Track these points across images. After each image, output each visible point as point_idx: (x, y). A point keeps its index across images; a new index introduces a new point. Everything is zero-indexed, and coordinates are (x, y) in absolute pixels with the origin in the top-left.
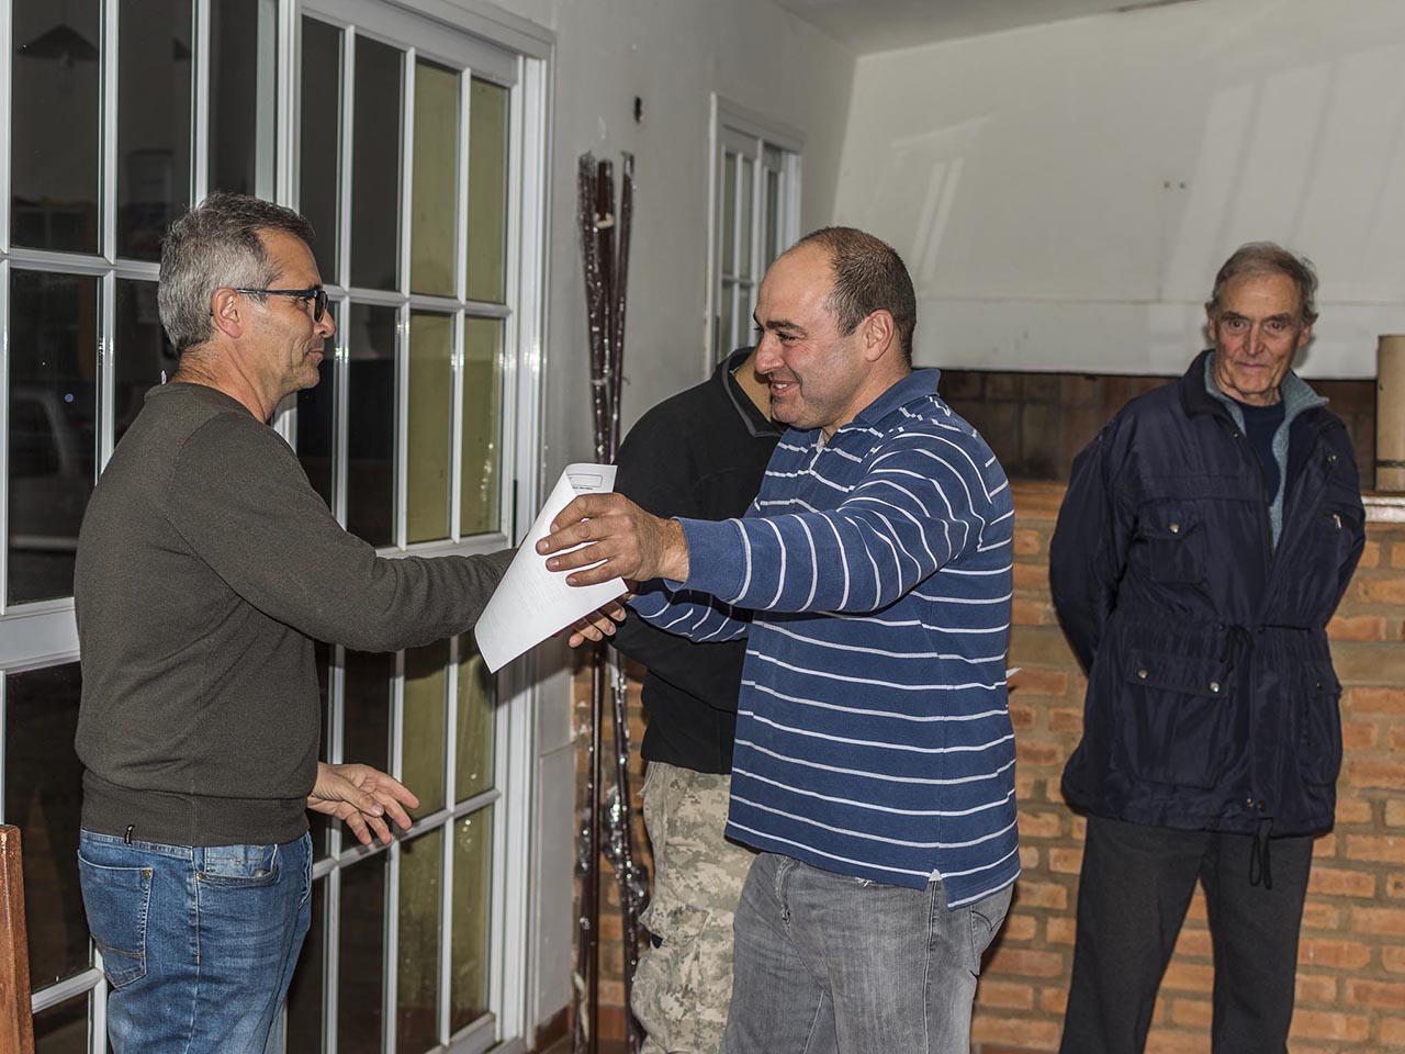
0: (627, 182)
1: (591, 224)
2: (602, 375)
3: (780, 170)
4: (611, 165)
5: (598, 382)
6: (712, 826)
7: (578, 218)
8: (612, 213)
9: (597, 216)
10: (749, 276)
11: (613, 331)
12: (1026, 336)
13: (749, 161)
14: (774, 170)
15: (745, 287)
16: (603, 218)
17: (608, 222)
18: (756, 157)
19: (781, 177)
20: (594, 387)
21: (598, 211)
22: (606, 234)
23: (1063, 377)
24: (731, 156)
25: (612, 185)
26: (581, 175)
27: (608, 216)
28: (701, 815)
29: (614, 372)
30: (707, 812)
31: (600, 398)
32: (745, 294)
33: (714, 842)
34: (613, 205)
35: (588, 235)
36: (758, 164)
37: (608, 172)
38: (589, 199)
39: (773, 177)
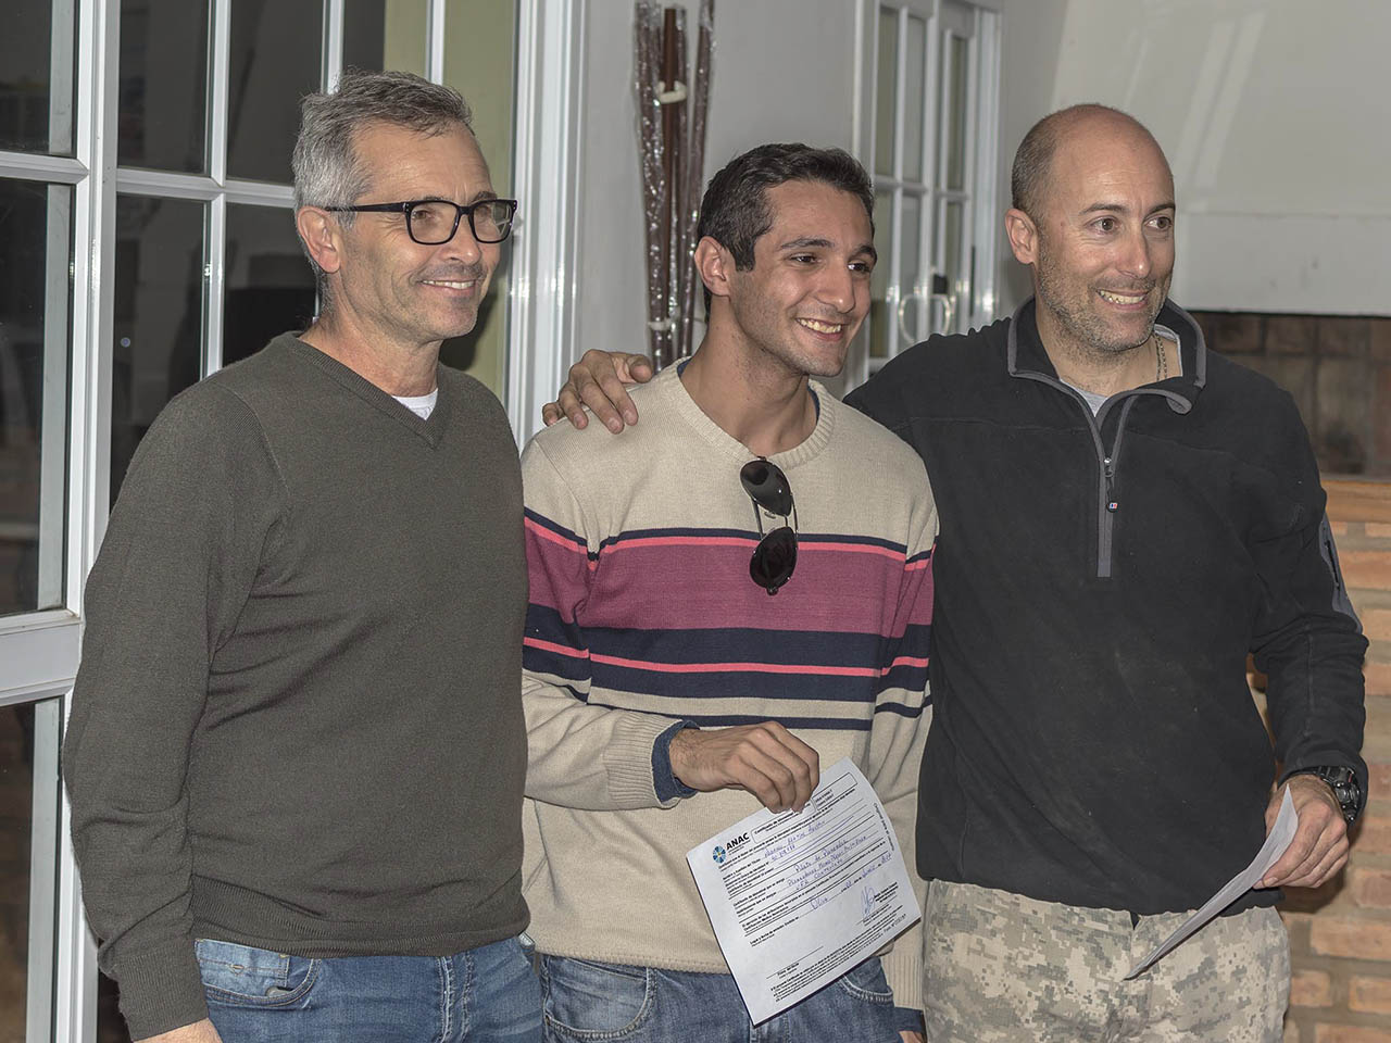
0: (704, 37)
1: (652, 96)
2: (665, 314)
3: (971, 34)
4: (684, 12)
5: (658, 326)
6: (967, 986)
7: (633, 86)
8: (684, 81)
9: (662, 86)
10: (920, 179)
11: (683, 250)
12: (1315, 265)
13: (919, 20)
14: (963, 35)
15: (913, 194)
16: (670, 88)
17: (678, 94)
18: (931, 14)
19: (973, 45)
20: (653, 333)
21: (662, 78)
22: (673, 111)
23: (1373, 323)
24: (889, 12)
25: (684, 42)
26: (638, 26)
27: (678, 85)
28: (954, 969)
29: (683, 311)
30: (961, 965)
31: (662, 347)
32: (912, 202)
33: (969, 1011)
34: (685, 70)
35: (646, 110)
36: (933, 25)
37: (679, 22)
38: (648, 60)
39: (960, 43)
